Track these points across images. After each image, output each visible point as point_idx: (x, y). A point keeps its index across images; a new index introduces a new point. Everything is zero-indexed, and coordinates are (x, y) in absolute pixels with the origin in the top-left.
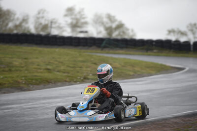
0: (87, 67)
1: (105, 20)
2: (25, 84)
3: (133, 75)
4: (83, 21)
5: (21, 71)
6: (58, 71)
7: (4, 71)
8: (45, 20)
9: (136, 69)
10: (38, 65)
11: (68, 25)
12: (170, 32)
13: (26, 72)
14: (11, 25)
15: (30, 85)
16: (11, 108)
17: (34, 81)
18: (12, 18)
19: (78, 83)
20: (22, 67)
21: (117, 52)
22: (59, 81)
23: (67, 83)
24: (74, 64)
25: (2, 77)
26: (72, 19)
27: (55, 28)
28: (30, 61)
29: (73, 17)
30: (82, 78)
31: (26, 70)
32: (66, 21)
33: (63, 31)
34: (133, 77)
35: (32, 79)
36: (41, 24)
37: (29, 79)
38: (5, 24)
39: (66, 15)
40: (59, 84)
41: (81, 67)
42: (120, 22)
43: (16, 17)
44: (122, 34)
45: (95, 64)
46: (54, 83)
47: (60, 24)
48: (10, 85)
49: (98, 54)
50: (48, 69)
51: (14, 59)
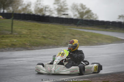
0: (68, 37)
1: (79, 7)
2: (30, 45)
3: (97, 43)
4: (65, 7)
5: (27, 37)
6: (50, 39)
7: (16, 37)
8: (42, 6)
9: (100, 39)
10: (38, 34)
11: (56, 9)
12: (120, 17)
14: (20, 8)
16: (22, 60)
18: (21, 4)
19: (62, 46)
20: (28, 35)
21: (87, 28)
22: (51, 45)
23: (55, 46)
24: (60, 35)
25: (15, 40)
26: (58, 6)
27: (47, 11)
28: (33, 31)
29: (59, 4)
30: (65, 44)
31: (31, 37)
32: (55, 7)
33: (53, 13)
35: (34, 43)
36: (39, 8)
37: (32, 43)
38: (16, 7)
39: (55, 4)
40: (51, 47)
42: (89, 9)
43: (24, 3)
44: (89, 16)
45: (73, 35)
47: (51, 8)
48: (20, 46)
49: (75, 29)
50: (44, 37)
51: (23, 30)
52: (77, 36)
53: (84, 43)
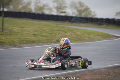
0: (59, 34)
1: (78, 5)
2: (19, 43)
3: (88, 40)
4: (64, 5)
5: (17, 35)
6: (42, 36)
7: (6, 34)
8: (41, 4)
9: (91, 36)
10: (29, 32)
11: (55, 7)
12: (118, 14)
13: (20, 36)
15: (22, 44)
17: (24, 41)
19: (52, 43)
20: (19, 33)
21: (81, 25)
22: (40, 42)
23: (45, 43)
24: (52, 32)
25: (4, 38)
26: (58, 4)
27: (46, 9)
28: (24, 29)
29: (58, 2)
30: (55, 41)
32: (54, 5)
34: (88, 41)
35: (24, 40)
36: (38, 6)
37: (21, 40)
39: (54, 2)
40: (41, 44)
41: (56, 34)
42: (87, 7)
45: (65, 32)
46: (37, 43)
48: (9, 43)
49: (68, 26)
50: (35, 34)
51: (15, 28)
52: (68, 33)
53: (75, 40)
